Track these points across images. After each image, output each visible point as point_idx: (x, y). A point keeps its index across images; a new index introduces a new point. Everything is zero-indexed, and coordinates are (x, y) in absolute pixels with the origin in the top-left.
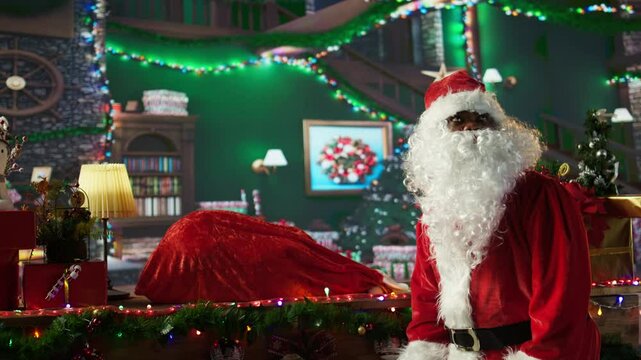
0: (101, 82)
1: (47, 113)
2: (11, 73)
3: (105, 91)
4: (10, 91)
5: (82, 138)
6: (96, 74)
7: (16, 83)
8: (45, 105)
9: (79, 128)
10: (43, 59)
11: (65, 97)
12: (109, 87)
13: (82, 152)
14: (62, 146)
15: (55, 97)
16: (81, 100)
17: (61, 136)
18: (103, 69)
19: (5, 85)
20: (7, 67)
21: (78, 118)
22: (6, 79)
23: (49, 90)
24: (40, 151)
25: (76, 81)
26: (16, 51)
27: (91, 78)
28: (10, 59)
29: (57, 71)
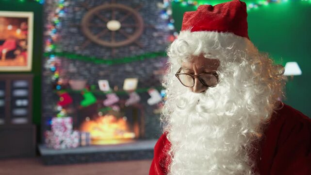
0: (168, 21)
1: (134, 44)
2: (110, 19)
3: (171, 27)
4: (110, 31)
5: (157, 60)
6: (165, 17)
7: (114, 25)
8: (132, 39)
9: (154, 53)
10: (131, 9)
11: (144, 33)
12: (174, 24)
13: (156, 69)
14: (143, 65)
15: (139, 33)
16: (155, 34)
17: (142, 59)
18: (169, 12)
19: (106, 28)
20: (108, 15)
21: (153, 46)
22: (106, 23)
23: (135, 29)
24: (129, 68)
25: (152, 22)
26: (114, 5)
27: (161, 19)
28: (109, 11)
29: (140, 16)
